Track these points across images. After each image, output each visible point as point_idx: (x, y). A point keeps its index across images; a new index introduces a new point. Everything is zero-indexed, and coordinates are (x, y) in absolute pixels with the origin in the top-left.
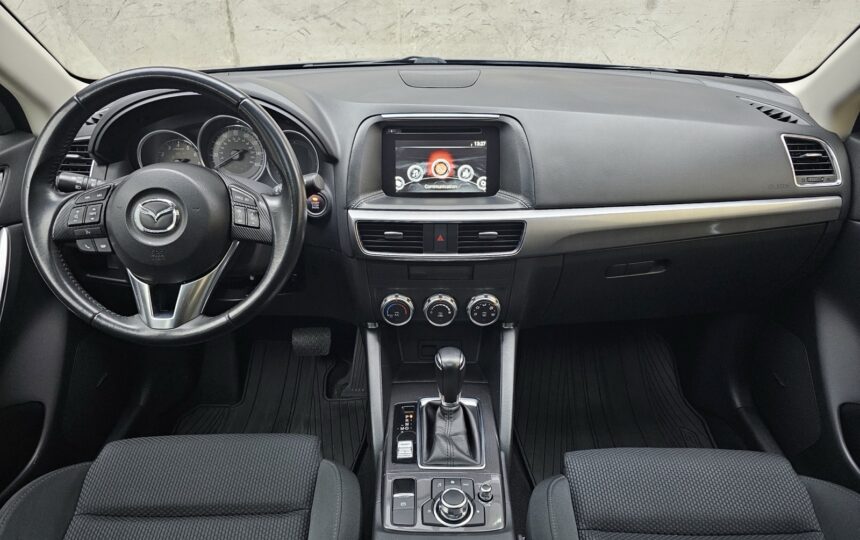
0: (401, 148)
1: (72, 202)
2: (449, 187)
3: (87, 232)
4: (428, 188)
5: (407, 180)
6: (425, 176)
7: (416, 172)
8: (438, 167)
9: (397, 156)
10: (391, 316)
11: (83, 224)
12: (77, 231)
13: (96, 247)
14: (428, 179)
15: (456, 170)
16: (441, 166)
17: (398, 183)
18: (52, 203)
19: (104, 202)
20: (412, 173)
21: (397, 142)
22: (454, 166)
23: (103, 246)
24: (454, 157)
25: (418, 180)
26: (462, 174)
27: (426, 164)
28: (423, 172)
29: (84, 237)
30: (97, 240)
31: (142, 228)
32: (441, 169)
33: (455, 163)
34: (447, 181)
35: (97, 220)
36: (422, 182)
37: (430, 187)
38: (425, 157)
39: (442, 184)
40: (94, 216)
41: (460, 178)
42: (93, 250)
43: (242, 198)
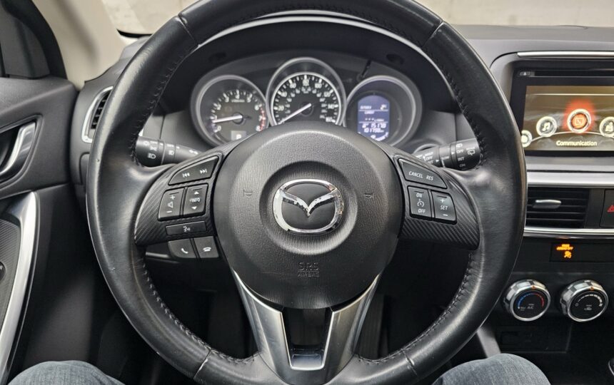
0: (532, 94)
1: (164, 181)
2: (586, 143)
3: (186, 229)
4: (561, 144)
5: (535, 134)
6: (558, 131)
7: (547, 125)
8: (576, 119)
9: (527, 105)
10: (523, 308)
11: (181, 217)
12: (171, 228)
13: (196, 252)
14: (562, 134)
15: (598, 123)
16: (579, 118)
17: (524, 139)
18: (136, 183)
19: (211, 182)
20: (542, 127)
21: (529, 88)
22: (596, 119)
23: (207, 249)
24: (596, 107)
25: (549, 135)
26: (604, 127)
27: (562, 115)
28: (556, 126)
29: (181, 235)
30: (197, 240)
31: (286, 226)
32: (579, 122)
33: (597, 114)
34: (585, 136)
35: (201, 210)
36: (554, 138)
37: (563, 143)
38: (560, 107)
39: (579, 140)
40: (196, 204)
41: (602, 134)
42: (193, 256)
43: (421, 176)
